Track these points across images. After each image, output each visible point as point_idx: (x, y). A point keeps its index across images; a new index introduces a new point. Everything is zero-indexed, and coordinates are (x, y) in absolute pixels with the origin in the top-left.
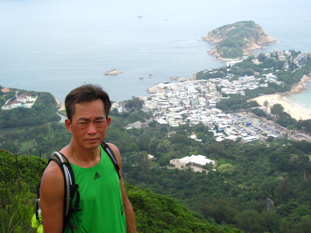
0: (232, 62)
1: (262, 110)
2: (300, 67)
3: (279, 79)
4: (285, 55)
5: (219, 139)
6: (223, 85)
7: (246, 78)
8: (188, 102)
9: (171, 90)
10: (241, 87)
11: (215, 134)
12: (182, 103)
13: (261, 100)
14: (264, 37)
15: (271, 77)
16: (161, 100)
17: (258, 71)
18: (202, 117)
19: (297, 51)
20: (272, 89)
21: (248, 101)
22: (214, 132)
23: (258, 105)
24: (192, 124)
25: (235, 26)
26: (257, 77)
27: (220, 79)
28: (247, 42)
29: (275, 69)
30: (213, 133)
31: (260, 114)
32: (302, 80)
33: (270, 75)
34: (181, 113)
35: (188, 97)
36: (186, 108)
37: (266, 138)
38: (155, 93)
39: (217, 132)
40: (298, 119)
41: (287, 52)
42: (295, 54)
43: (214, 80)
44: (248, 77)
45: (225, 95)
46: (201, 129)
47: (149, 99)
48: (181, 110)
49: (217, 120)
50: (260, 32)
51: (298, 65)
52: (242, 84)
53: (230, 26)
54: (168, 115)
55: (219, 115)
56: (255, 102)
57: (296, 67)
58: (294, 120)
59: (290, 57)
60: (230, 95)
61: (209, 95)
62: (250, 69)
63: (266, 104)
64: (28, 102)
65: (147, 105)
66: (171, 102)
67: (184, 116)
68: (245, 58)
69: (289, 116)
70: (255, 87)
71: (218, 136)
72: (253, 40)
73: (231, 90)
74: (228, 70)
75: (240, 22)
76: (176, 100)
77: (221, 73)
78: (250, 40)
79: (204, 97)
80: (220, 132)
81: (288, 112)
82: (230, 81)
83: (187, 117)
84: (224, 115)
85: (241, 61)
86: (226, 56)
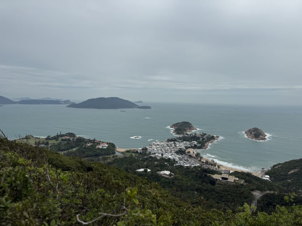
1: (192, 155)
3: (198, 144)
7: (186, 142)
8: (164, 150)
12: (161, 150)
18: (169, 156)
19: (205, 133)
21: (187, 151)
23: (190, 153)
24: (165, 158)
26: (190, 142)
27: (176, 142)
28: (186, 129)
29: (196, 140)
37: (194, 166)
48: (161, 153)
52: (184, 144)
53: (180, 123)
57: (205, 139)
59: (202, 136)
60: (180, 148)
61: (172, 148)
64: (105, 146)
65: (149, 150)
66: (158, 149)
82: (180, 143)
83: (163, 155)
85: (184, 136)
86: (178, 133)
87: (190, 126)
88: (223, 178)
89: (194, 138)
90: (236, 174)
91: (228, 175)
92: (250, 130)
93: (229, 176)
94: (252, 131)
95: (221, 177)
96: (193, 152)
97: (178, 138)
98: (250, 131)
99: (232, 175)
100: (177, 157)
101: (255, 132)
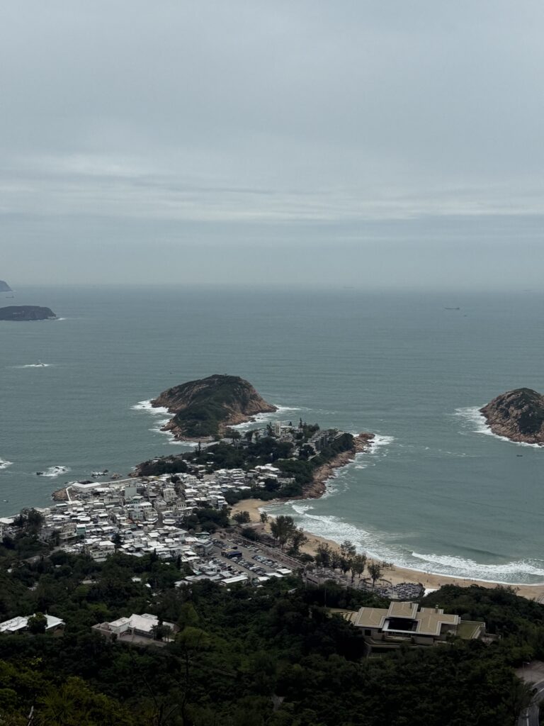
2: (319, 453)
3: (284, 475)
4: (293, 432)
6: (188, 485)
7: (227, 472)
8: (126, 516)
10: (219, 489)
12: (113, 519)
14: (257, 402)
15: (269, 471)
16: (75, 514)
19: (312, 425)
23: (250, 520)
25: (207, 383)
27: (181, 474)
28: (229, 411)
29: (276, 457)
31: (252, 536)
33: (268, 466)
34: (112, 537)
35: (125, 507)
41: (296, 428)
42: (308, 430)
44: (230, 471)
48: (112, 531)
49: (178, 547)
50: (248, 395)
51: (314, 450)
53: (199, 383)
54: (89, 541)
55: (181, 539)
56: (244, 515)
57: (312, 453)
59: (301, 437)
60: (199, 503)
61: (163, 503)
63: (262, 517)
65: (49, 524)
66: (94, 517)
67: (118, 543)
72: (238, 407)
73: (200, 494)
75: (216, 376)
76: (102, 512)
78: (232, 406)
79: (154, 506)
82: (199, 478)
84: (190, 538)
85: (217, 443)
86: (191, 434)
87: (244, 396)
88: (395, 623)
89: (267, 448)
90: (451, 597)
91: (416, 606)
92: (500, 400)
93: (419, 610)
94: (508, 405)
95: (386, 620)
96: (264, 517)
97: (189, 457)
98: (502, 406)
99: (433, 606)
100: (187, 546)
101: (520, 407)
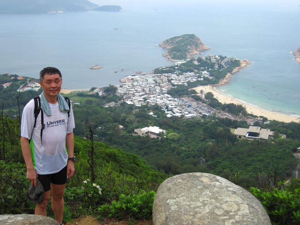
0: (179, 62)
1: (199, 96)
2: (226, 67)
3: (211, 75)
4: (216, 58)
5: (169, 116)
6: (173, 78)
7: (189, 74)
8: (148, 89)
9: (137, 80)
10: (185, 80)
11: (166, 112)
12: (143, 90)
13: (198, 89)
14: (202, 46)
15: (205, 74)
16: (129, 88)
17: (197, 69)
18: (157, 100)
19: (224, 56)
20: (206, 82)
21: (189, 90)
22: (166, 110)
23: (196, 93)
24: (150, 105)
25: (182, 38)
26: (196, 73)
27: (170, 74)
28: (190, 49)
29: (208, 68)
30: (164, 111)
31: (197, 99)
32: (227, 76)
33: (205, 72)
34: (143, 97)
35: (148, 86)
36: (146, 94)
37: (201, 115)
38: (125, 83)
39: (168, 111)
40: (223, 103)
41: (217, 57)
42: (222, 58)
43: (166, 74)
44: (190, 73)
45: (173, 85)
46: (157, 108)
47: (121, 86)
48: (143, 95)
49: (168, 102)
50: (199, 43)
51: (224, 66)
52: (186, 78)
53: (179, 37)
54: (134, 98)
55: (169, 99)
56: (194, 90)
57: (223, 67)
58: (221, 103)
59: (219, 60)
60: (177, 85)
61: (163, 85)
62: (191, 68)
63: (202, 92)
64: (36, 87)
65: (119, 91)
66: (136, 89)
67: (145, 99)
68: (188, 60)
69: (218, 101)
70: (195, 80)
71: (168, 114)
72: (194, 47)
73: (178, 82)
74: (176, 68)
75: (185, 35)
76: (139, 87)
77: (171, 70)
78: (192, 47)
79: (159, 86)
80: (170, 111)
81: (216, 98)
82: (177, 75)
83: (147, 99)
84: (173, 99)
85: (185, 62)
86: (174, 58)
88: (251, 134)
91: (259, 128)
95: (248, 132)
97: (174, 67)
99: (267, 128)
100: (172, 102)
